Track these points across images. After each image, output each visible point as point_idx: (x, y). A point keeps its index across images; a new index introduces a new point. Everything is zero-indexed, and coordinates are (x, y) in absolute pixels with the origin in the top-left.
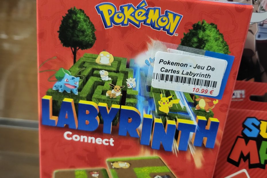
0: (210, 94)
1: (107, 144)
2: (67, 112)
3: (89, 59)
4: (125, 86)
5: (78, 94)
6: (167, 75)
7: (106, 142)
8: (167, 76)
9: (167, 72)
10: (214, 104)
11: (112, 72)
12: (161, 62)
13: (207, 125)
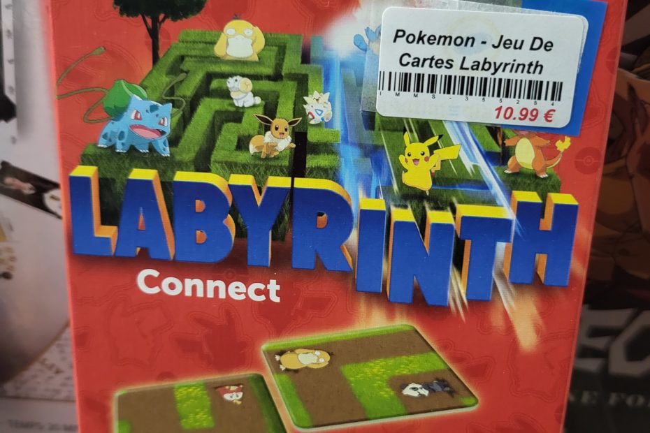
0: (545, 121)
1: (262, 298)
2: (141, 209)
3: (196, 46)
4: (301, 119)
5: (170, 154)
6: (419, 75)
7: (258, 292)
8: (420, 77)
9: (418, 65)
10: (559, 152)
11: (262, 79)
12: (398, 39)
13: (543, 217)
